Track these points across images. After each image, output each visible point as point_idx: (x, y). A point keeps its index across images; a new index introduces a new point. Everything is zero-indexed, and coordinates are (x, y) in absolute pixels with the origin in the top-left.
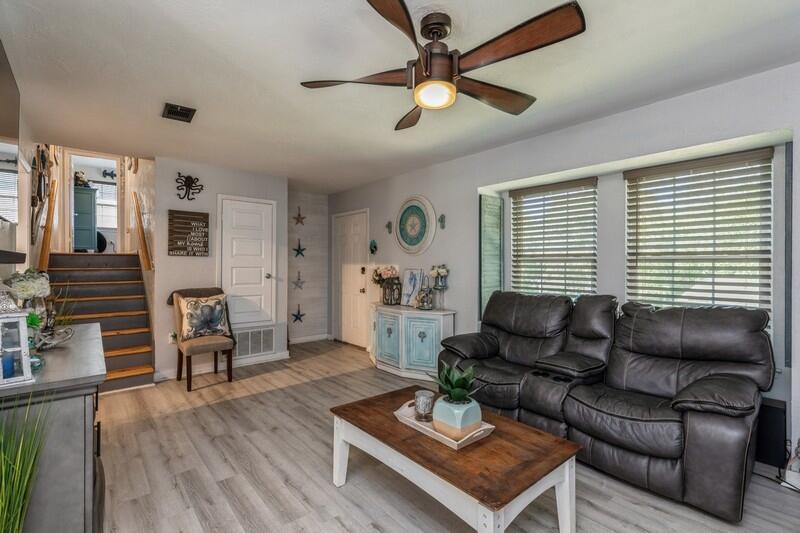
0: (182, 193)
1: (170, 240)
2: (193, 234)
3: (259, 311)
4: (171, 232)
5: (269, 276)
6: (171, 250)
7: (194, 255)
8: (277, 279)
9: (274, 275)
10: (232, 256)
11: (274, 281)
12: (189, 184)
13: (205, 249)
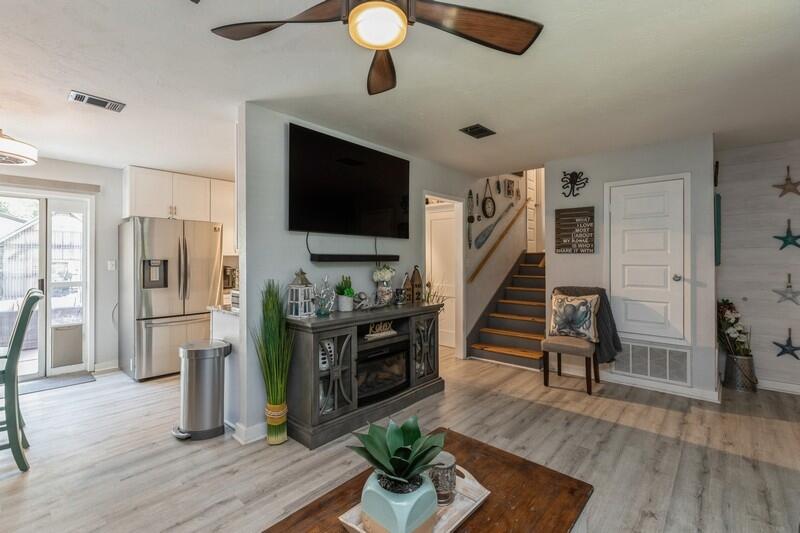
0: (567, 191)
1: (557, 239)
2: (577, 231)
3: (665, 324)
4: (558, 231)
5: (677, 278)
6: (558, 247)
7: (579, 252)
8: (695, 284)
9: (688, 276)
10: (624, 252)
11: (688, 286)
12: (574, 180)
13: (591, 246)
